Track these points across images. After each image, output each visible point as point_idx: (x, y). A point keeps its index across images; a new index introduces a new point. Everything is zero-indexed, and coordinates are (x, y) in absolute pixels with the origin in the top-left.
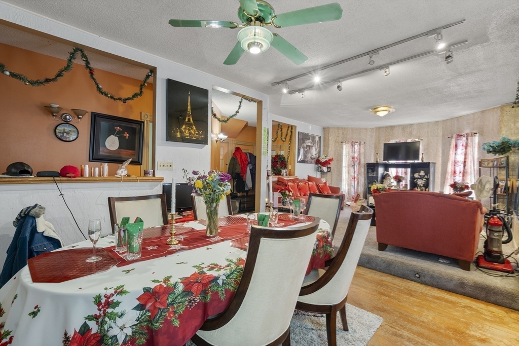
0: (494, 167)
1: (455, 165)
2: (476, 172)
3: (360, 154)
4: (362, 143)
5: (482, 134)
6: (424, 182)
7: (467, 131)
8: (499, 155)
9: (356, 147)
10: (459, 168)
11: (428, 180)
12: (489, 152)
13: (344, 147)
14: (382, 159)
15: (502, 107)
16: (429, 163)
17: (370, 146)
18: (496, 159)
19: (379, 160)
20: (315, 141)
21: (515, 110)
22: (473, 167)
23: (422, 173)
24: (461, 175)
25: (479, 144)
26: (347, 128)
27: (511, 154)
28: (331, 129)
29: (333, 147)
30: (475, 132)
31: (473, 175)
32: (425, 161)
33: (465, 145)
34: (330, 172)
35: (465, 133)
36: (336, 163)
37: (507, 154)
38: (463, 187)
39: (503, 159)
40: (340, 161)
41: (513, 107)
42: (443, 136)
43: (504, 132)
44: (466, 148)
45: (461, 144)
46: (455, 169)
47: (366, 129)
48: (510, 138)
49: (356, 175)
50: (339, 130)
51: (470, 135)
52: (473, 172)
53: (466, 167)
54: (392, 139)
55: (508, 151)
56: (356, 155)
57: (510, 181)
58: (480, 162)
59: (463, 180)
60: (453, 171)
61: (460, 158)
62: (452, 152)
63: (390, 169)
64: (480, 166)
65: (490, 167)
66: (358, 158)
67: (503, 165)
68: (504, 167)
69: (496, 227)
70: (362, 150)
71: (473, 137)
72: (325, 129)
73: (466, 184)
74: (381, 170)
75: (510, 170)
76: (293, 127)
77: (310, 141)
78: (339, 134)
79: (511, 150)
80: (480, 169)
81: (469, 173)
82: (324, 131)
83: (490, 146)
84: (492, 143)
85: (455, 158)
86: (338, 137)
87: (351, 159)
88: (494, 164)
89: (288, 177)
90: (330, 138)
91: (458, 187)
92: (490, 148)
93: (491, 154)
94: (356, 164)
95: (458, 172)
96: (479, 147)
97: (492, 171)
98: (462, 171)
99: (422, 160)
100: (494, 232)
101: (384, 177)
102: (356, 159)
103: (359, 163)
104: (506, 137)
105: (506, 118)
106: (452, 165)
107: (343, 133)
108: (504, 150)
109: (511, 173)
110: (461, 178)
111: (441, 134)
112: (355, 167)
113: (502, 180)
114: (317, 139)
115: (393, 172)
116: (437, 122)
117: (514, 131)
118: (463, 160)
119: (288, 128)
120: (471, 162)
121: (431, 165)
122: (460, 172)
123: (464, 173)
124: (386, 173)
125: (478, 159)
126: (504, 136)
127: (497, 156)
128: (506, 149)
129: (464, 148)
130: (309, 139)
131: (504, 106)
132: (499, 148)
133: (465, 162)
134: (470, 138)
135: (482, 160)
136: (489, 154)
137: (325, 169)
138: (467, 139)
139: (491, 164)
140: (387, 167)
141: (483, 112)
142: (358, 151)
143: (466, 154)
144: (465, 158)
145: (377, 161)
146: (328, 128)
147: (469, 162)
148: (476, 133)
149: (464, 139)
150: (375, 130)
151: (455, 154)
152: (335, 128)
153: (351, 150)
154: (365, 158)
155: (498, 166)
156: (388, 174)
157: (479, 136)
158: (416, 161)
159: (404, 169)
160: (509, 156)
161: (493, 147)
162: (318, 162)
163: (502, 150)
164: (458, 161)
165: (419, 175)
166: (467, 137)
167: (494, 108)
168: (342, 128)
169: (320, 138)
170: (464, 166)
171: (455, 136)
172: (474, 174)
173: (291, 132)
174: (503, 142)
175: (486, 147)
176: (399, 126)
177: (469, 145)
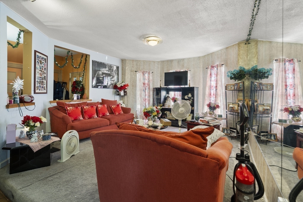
0: (235, 90)
1: (210, 89)
2: (223, 95)
3: (149, 81)
4: (151, 72)
5: (226, 66)
6: (191, 102)
7: (217, 63)
8: (238, 81)
9: (146, 75)
10: (213, 92)
11: (193, 100)
12: (231, 78)
13: (138, 75)
14: (164, 85)
15: (239, 44)
16: (194, 87)
17: (157, 75)
18: (236, 84)
19: (162, 86)
20: (113, 70)
21: (247, 46)
22: (221, 91)
23: (190, 95)
24: (214, 97)
25: (225, 73)
26: (140, 61)
27: (245, 79)
28: (127, 61)
29: (129, 75)
30: (222, 63)
31: (222, 97)
32: (191, 86)
33: (216, 74)
34: (126, 95)
35: (216, 65)
36: (132, 88)
37: (243, 80)
38: (215, 106)
39: (240, 84)
40: (134, 86)
41: (246, 44)
42: (203, 68)
43: (240, 63)
44: (217, 75)
45: (214, 73)
46: (210, 92)
47: (154, 62)
48: (245, 67)
49: (147, 97)
50: (134, 62)
51: (219, 66)
52: (221, 94)
53: (217, 91)
54: (171, 70)
55: (244, 78)
56: (146, 82)
57: (246, 101)
58: (226, 86)
59: (216, 101)
60: (209, 94)
61: (213, 84)
62: (208, 79)
63: (170, 92)
64: (226, 90)
65: (233, 90)
66: (148, 84)
67: (241, 89)
68: (242, 90)
69: (245, 186)
70: (151, 78)
71: (221, 67)
72: (123, 61)
73: (217, 104)
74: (163, 94)
75: (245, 92)
76: (88, 56)
77: (107, 69)
78: (133, 65)
79: (246, 77)
80: (226, 91)
81: (219, 95)
82: (122, 62)
83: (232, 74)
84: (233, 71)
85: (211, 84)
86: (133, 67)
87: (142, 85)
88: (235, 88)
89: (80, 101)
90: (127, 68)
91: (212, 106)
92: (232, 75)
93: (233, 80)
94: (147, 88)
95: (212, 94)
96: (225, 75)
97: (234, 94)
98: (215, 93)
99: (189, 86)
100: (243, 194)
101: (166, 99)
102: (146, 85)
103: (149, 89)
104: (242, 67)
105: (241, 52)
106: (208, 89)
107: (137, 65)
108: (241, 76)
109: (246, 95)
110: (214, 99)
111: (202, 66)
112: (146, 91)
113: (241, 101)
114: (115, 68)
115: (172, 94)
116: (199, 57)
117: (247, 62)
118: (215, 85)
119: (82, 56)
120: (220, 86)
121: (195, 89)
122: (214, 95)
123: (216, 95)
124: (167, 95)
125: (225, 84)
126: (241, 66)
127: (237, 82)
128: (242, 76)
129: (215, 76)
130: (106, 68)
131: (240, 43)
132: (238, 75)
133: (216, 87)
134: (219, 68)
135: (227, 85)
136: (232, 80)
137: (122, 93)
138: (217, 69)
139: (233, 88)
140: (168, 91)
141: (227, 48)
142: (148, 78)
143: (216, 81)
144: (216, 84)
145: (161, 86)
146: (125, 60)
147: (219, 87)
148: (223, 65)
149: (215, 69)
150: (160, 63)
151: (210, 80)
152: (130, 60)
153: (142, 77)
154: (153, 84)
155: (238, 89)
156: (168, 96)
157: (225, 67)
158: (186, 86)
159: (179, 92)
160: (244, 81)
161: (234, 74)
162: (115, 87)
163: (240, 77)
164: (212, 86)
165: (188, 97)
166: (217, 67)
167: (233, 45)
168: (136, 60)
169: (118, 68)
170: (216, 90)
171: (210, 67)
172: (222, 95)
173: (86, 60)
174: (240, 71)
175: (229, 74)
176: (176, 60)
177: (218, 73)
